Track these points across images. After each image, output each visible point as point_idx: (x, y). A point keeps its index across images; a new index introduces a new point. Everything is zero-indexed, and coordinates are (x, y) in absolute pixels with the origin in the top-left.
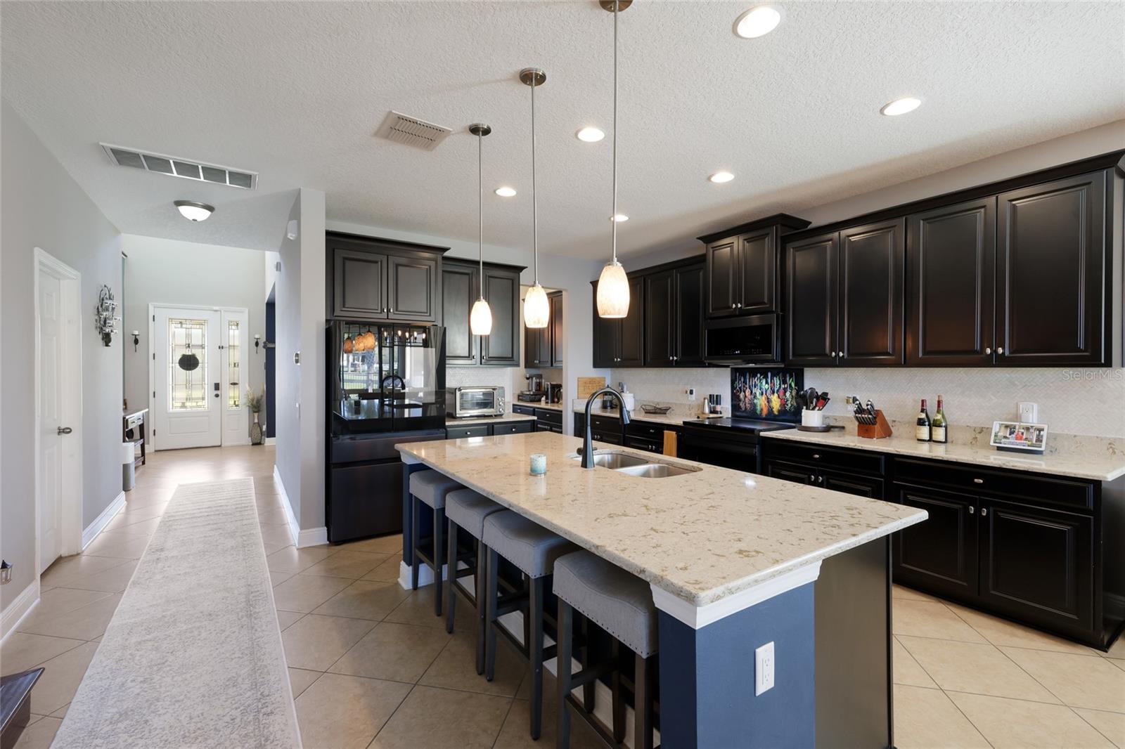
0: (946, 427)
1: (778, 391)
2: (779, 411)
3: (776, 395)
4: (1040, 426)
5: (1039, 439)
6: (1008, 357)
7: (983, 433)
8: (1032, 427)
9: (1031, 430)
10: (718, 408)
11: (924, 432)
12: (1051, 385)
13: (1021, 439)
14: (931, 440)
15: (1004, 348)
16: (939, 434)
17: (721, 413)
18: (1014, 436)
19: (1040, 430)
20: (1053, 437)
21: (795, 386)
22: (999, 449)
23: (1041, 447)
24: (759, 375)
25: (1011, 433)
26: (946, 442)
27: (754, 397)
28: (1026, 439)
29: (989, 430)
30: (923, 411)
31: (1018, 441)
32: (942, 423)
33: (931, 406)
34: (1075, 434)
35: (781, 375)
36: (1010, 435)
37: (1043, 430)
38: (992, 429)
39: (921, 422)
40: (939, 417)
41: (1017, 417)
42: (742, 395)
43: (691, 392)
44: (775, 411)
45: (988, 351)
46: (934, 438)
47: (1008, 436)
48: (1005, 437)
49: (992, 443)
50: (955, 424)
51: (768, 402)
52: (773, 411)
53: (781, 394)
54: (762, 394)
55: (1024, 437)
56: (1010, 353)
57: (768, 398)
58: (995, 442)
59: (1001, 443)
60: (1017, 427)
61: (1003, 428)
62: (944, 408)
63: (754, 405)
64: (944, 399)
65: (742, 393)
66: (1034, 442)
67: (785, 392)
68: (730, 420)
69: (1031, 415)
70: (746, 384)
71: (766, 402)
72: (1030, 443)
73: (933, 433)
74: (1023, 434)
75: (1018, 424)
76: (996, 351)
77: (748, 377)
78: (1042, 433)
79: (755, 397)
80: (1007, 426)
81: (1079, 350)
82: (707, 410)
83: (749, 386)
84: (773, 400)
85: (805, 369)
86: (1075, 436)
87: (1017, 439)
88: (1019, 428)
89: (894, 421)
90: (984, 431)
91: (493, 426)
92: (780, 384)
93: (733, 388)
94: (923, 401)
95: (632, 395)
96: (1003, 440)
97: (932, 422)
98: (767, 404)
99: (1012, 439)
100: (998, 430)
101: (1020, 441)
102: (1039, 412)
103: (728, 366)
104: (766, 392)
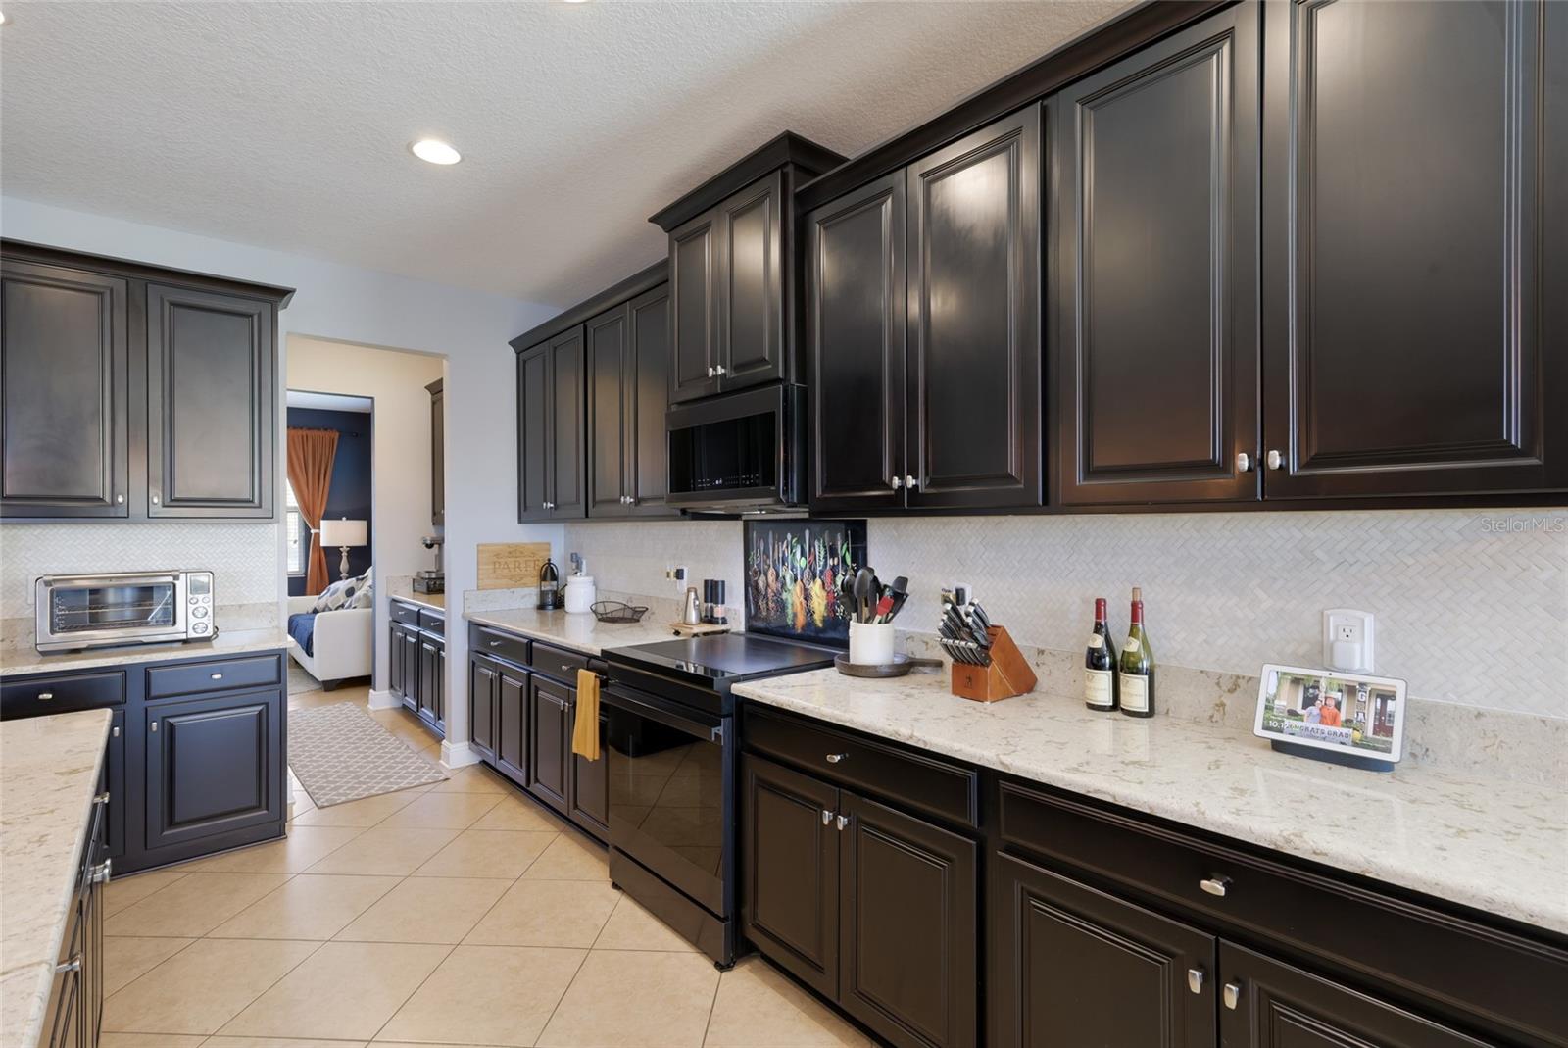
0: (1151, 674)
1: (822, 572)
2: (825, 620)
3: (818, 581)
4: (1384, 683)
5: (1383, 727)
6: (1296, 478)
7: (1236, 694)
8: (1362, 685)
9: (1362, 696)
10: (719, 611)
11: (1101, 685)
12: (1411, 561)
13: (1334, 721)
14: (1116, 706)
15: (1284, 454)
16: (1135, 692)
17: (724, 621)
18: (1314, 710)
19: (1385, 697)
20: (1418, 714)
21: (852, 562)
22: (1278, 746)
23: (1388, 751)
24: (789, 536)
25: (1309, 702)
26: (1151, 713)
27: (782, 587)
28: (1348, 722)
29: (1254, 682)
30: (1098, 629)
31: (1327, 729)
32: (1141, 660)
33: (1118, 619)
34: (1482, 707)
35: (826, 535)
36: (1305, 707)
37: (1392, 696)
38: (1259, 681)
39: (1094, 661)
40: (1134, 646)
41: (1322, 654)
42: (761, 584)
43: (679, 575)
44: (818, 618)
45: (1243, 462)
46: (1125, 702)
47: (1299, 710)
48: (1292, 713)
49: (1259, 731)
50: (1174, 663)
51: (805, 599)
52: (813, 621)
53: (828, 580)
54: (796, 581)
55: (1342, 716)
56: (1301, 467)
57: (805, 590)
58: (1266, 728)
59: (1280, 731)
60: (1323, 684)
61: (1286, 686)
62: (1148, 623)
63: (782, 606)
64: (1148, 600)
65: (763, 577)
66: (1370, 733)
67: (835, 576)
68: (742, 639)
69: (1357, 647)
70: (768, 557)
71: (802, 599)
72: (1358, 735)
73: (1123, 689)
74: (1338, 705)
75: (1325, 674)
76: (1263, 462)
77: (771, 541)
78: (1390, 705)
79: (784, 585)
80: (1296, 681)
81: (1512, 452)
82: (693, 616)
83: (774, 561)
84: (813, 594)
85: (870, 520)
86: (1479, 715)
87: (1323, 720)
88: (1329, 688)
89: (1041, 652)
90: (1242, 685)
91: (147, 675)
92: (825, 558)
93: (747, 566)
94: (1100, 604)
95: (591, 579)
96: (1288, 722)
97: (1119, 657)
98: (804, 602)
99: (1310, 719)
100: (1272, 690)
101: (1333, 729)
102: (1379, 638)
103: (736, 517)
104: (802, 575)
